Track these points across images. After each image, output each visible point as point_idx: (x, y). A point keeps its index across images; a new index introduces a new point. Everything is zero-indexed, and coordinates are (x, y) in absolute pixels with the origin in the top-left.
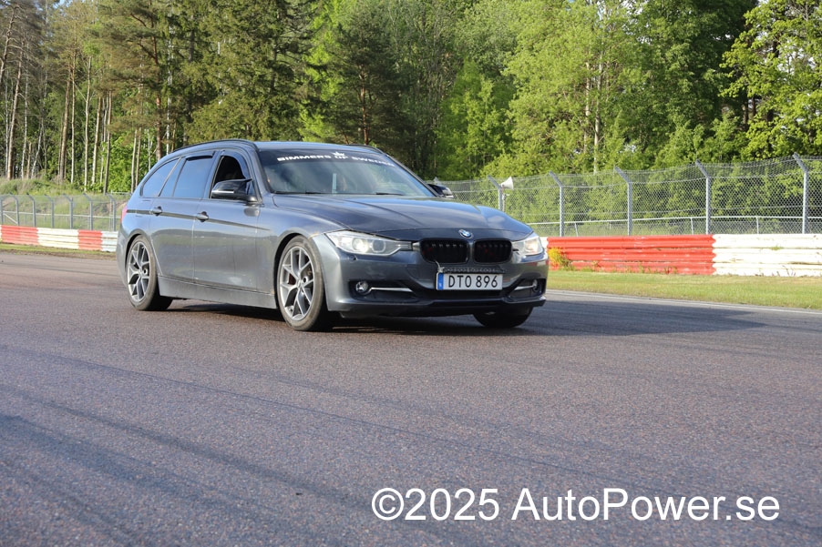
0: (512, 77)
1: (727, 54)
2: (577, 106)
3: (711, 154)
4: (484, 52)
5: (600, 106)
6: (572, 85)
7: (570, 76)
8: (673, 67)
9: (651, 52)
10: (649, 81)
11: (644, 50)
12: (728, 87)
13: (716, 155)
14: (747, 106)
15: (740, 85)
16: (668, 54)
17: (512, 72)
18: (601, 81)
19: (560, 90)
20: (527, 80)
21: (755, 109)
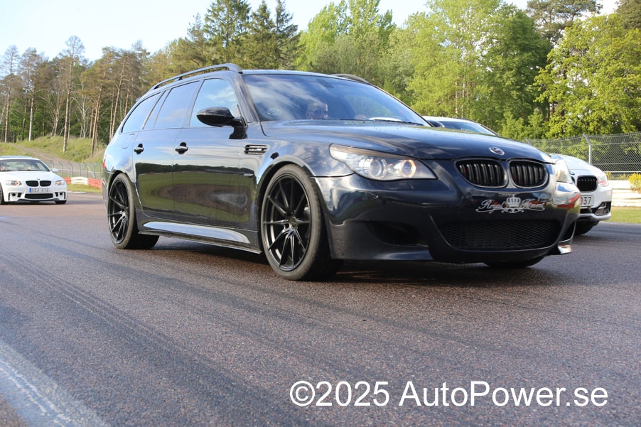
0: (412, 91)
1: (536, 77)
2: (450, 108)
3: (528, 135)
4: (395, 77)
5: (465, 108)
6: (446, 95)
7: (446, 90)
8: (507, 84)
9: (494, 75)
10: (492, 93)
11: (489, 75)
12: (539, 96)
13: (531, 136)
14: (549, 107)
15: (545, 96)
16: (505, 77)
17: (412, 88)
18: (465, 92)
19: (440, 98)
20: (421, 94)
21: (554, 109)
